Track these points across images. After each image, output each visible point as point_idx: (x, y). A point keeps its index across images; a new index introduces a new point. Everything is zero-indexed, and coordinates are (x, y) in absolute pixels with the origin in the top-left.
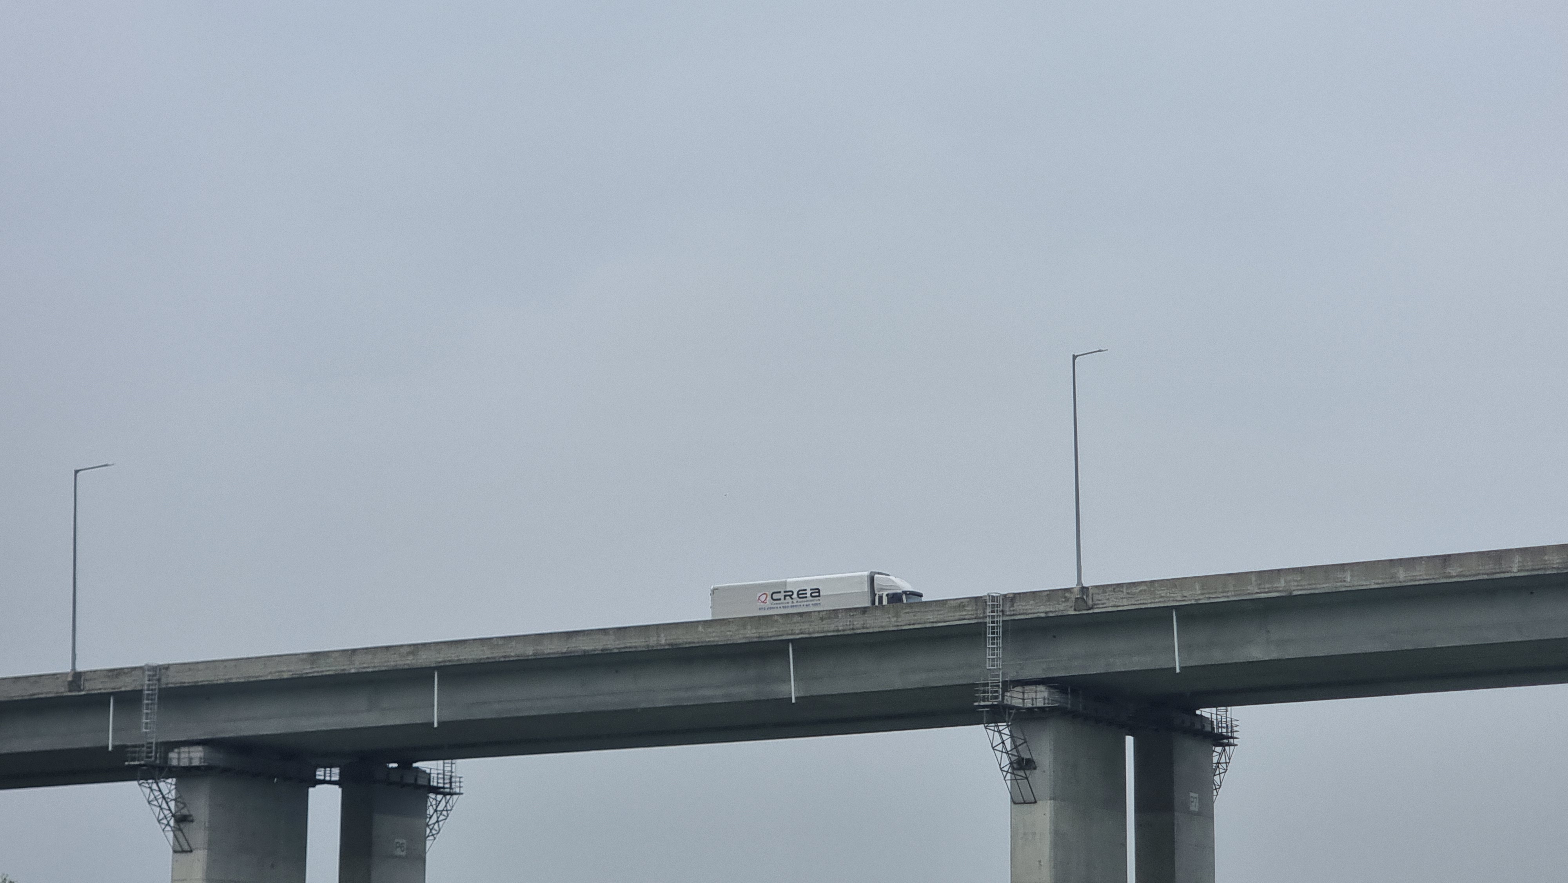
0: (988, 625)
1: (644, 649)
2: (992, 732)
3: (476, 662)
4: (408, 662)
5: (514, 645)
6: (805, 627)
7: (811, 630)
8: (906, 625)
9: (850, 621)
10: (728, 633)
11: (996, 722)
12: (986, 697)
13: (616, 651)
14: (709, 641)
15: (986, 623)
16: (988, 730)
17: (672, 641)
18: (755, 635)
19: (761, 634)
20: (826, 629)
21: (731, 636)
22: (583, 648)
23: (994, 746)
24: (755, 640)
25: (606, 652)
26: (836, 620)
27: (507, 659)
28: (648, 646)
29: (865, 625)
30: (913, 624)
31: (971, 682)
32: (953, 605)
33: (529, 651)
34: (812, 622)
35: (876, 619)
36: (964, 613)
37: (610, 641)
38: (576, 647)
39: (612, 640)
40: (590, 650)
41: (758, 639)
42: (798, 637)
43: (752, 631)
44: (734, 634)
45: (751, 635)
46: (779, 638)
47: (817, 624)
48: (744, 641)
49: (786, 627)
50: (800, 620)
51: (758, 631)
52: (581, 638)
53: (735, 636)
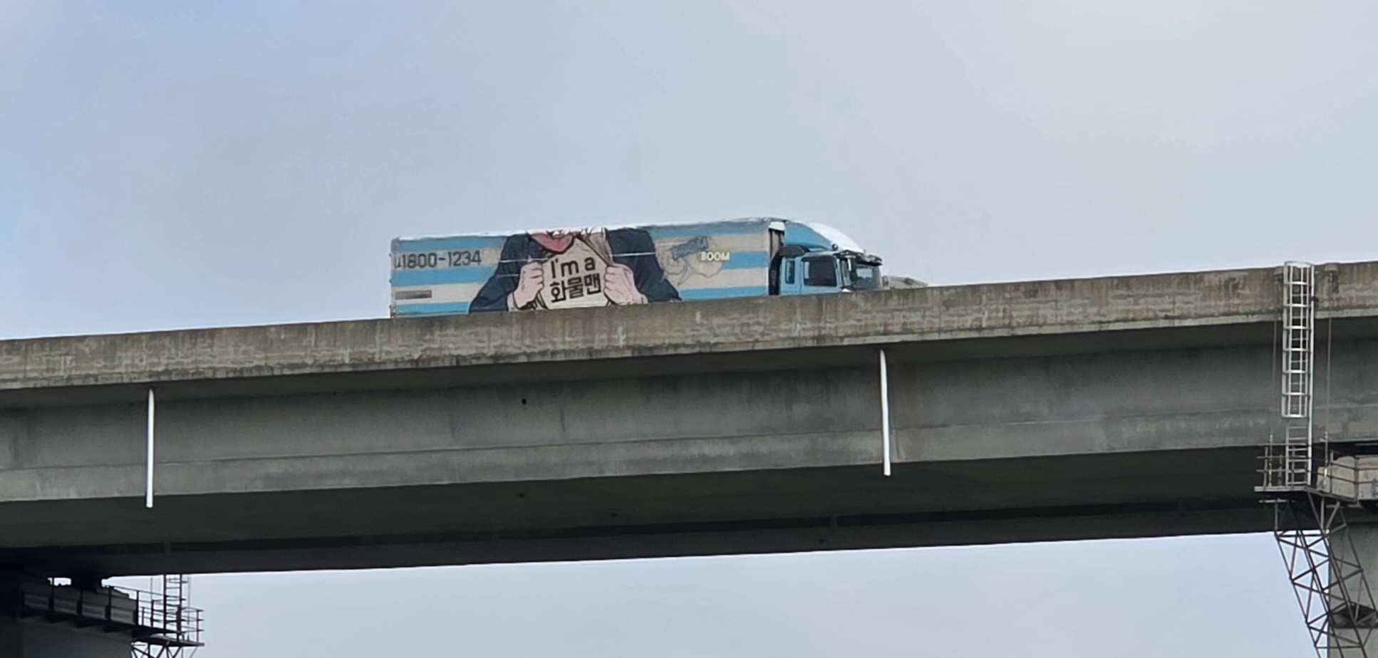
0: (1285, 326)
1: (582, 357)
2: (1292, 547)
3: (231, 375)
4: (91, 372)
5: (313, 344)
6: (914, 318)
7: (926, 326)
8: (1117, 321)
9: (1004, 310)
10: (756, 328)
11: (1300, 527)
12: (1280, 475)
13: (523, 359)
14: (716, 344)
15: (1281, 322)
16: (1281, 543)
17: (639, 342)
18: (810, 333)
19: (823, 332)
20: (955, 326)
21: (763, 334)
22: (455, 353)
23: (1293, 577)
24: (810, 344)
25: (501, 361)
26: (976, 307)
27: (297, 372)
28: (590, 351)
29: (1035, 319)
30: (1133, 320)
31: (1250, 442)
32: (1213, 284)
33: (344, 355)
34: (926, 309)
35: (1056, 309)
36: (1237, 301)
37: (511, 338)
38: (440, 349)
39: (514, 337)
40: (470, 355)
41: (815, 342)
42: (897, 339)
43: (805, 324)
44: (768, 330)
45: (803, 334)
46: (860, 341)
47: (938, 313)
48: (787, 345)
49: (874, 318)
50: (903, 305)
51: (816, 325)
52: (451, 331)
53: (769, 335)
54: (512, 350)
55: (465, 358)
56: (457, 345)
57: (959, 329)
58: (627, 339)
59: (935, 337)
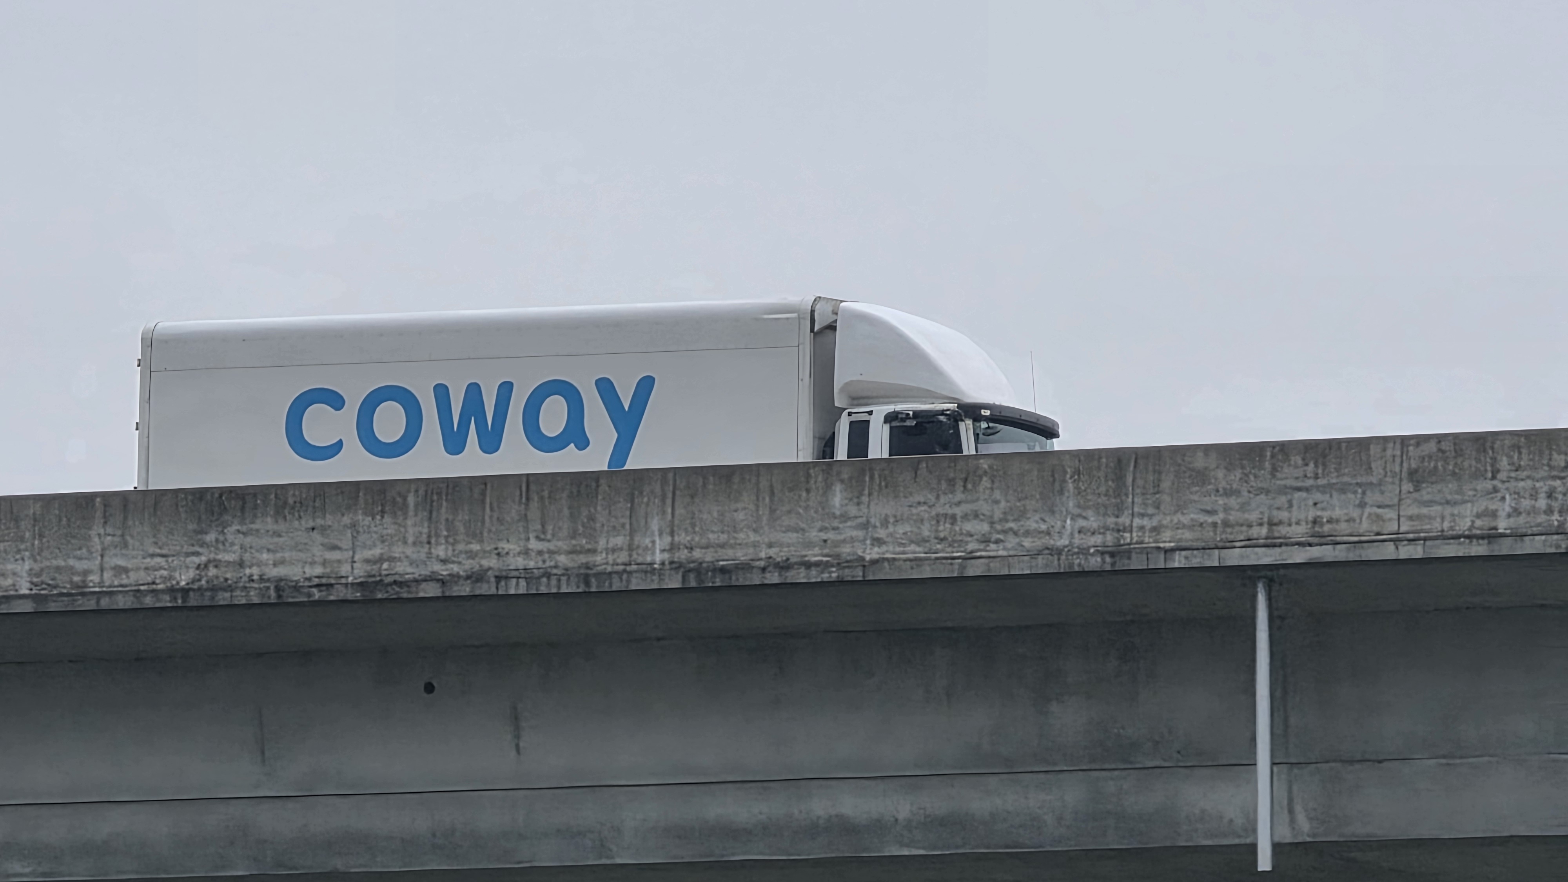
1: (567, 589)
6: (1340, 508)
7: (1366, 528)
9: (1551, 494)
10: (972, 525)
13: (431, 590)
14: (877, 562)
19: (1126, 539)
20: (1435, 527)
25: (381, 596)
26: (1483, 486)
34: (1367, 488)
37: (405, 542)
38: (241, 564)
39: (411, 540)
40: (309, 579)
41: (1108, 559)
42: (1299, 556)
43: (1085, 518)
44: (998, 532)
45: (1077, 541)
46: (1213, 560)
47: (1396, 501)
48: (1040, 565)
49: (1243, 507)
50: (1316, 477)
51: (1111, 521)
52: (268, 524)
53: (997, 542)
54: (403, 569)
55: (296, 588)
56: (279, 555)
57: (1443, 537)
58: (673, 548)
59: (1388, 552)
